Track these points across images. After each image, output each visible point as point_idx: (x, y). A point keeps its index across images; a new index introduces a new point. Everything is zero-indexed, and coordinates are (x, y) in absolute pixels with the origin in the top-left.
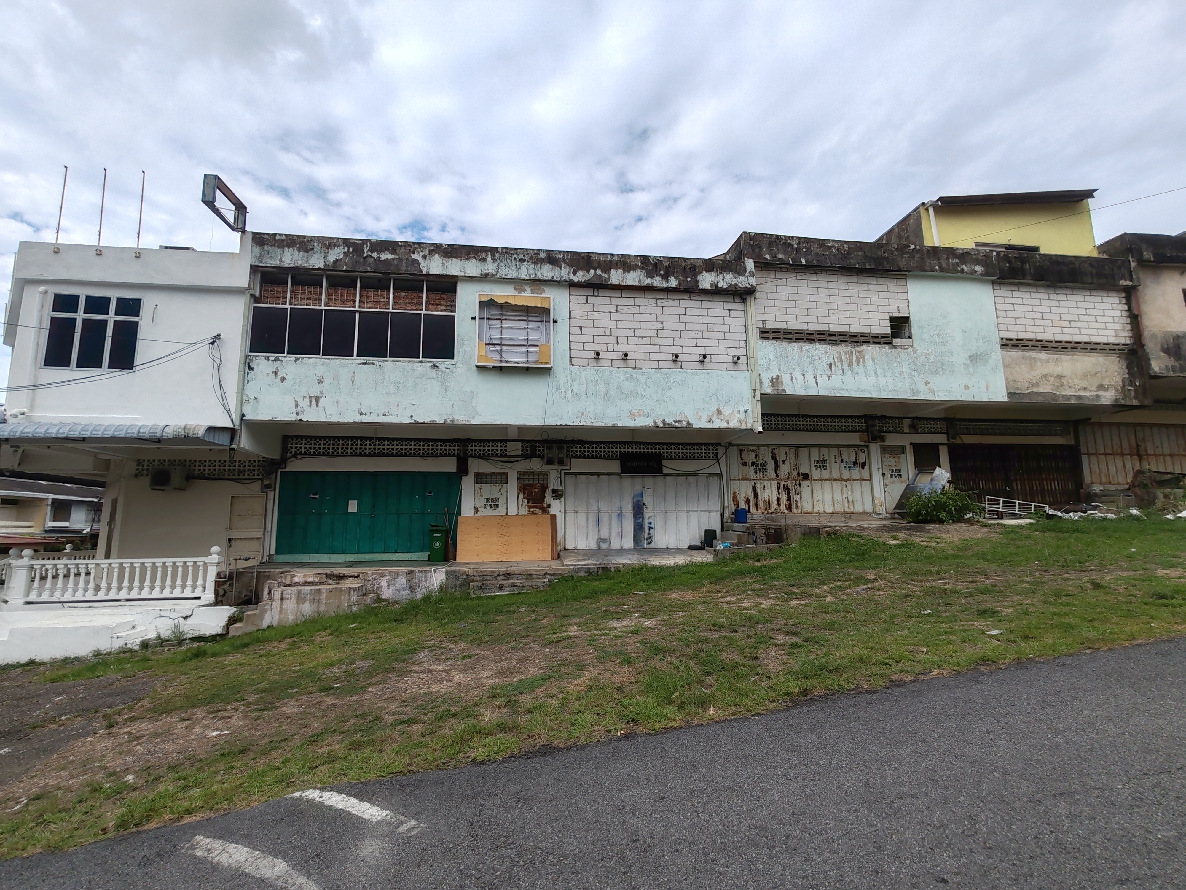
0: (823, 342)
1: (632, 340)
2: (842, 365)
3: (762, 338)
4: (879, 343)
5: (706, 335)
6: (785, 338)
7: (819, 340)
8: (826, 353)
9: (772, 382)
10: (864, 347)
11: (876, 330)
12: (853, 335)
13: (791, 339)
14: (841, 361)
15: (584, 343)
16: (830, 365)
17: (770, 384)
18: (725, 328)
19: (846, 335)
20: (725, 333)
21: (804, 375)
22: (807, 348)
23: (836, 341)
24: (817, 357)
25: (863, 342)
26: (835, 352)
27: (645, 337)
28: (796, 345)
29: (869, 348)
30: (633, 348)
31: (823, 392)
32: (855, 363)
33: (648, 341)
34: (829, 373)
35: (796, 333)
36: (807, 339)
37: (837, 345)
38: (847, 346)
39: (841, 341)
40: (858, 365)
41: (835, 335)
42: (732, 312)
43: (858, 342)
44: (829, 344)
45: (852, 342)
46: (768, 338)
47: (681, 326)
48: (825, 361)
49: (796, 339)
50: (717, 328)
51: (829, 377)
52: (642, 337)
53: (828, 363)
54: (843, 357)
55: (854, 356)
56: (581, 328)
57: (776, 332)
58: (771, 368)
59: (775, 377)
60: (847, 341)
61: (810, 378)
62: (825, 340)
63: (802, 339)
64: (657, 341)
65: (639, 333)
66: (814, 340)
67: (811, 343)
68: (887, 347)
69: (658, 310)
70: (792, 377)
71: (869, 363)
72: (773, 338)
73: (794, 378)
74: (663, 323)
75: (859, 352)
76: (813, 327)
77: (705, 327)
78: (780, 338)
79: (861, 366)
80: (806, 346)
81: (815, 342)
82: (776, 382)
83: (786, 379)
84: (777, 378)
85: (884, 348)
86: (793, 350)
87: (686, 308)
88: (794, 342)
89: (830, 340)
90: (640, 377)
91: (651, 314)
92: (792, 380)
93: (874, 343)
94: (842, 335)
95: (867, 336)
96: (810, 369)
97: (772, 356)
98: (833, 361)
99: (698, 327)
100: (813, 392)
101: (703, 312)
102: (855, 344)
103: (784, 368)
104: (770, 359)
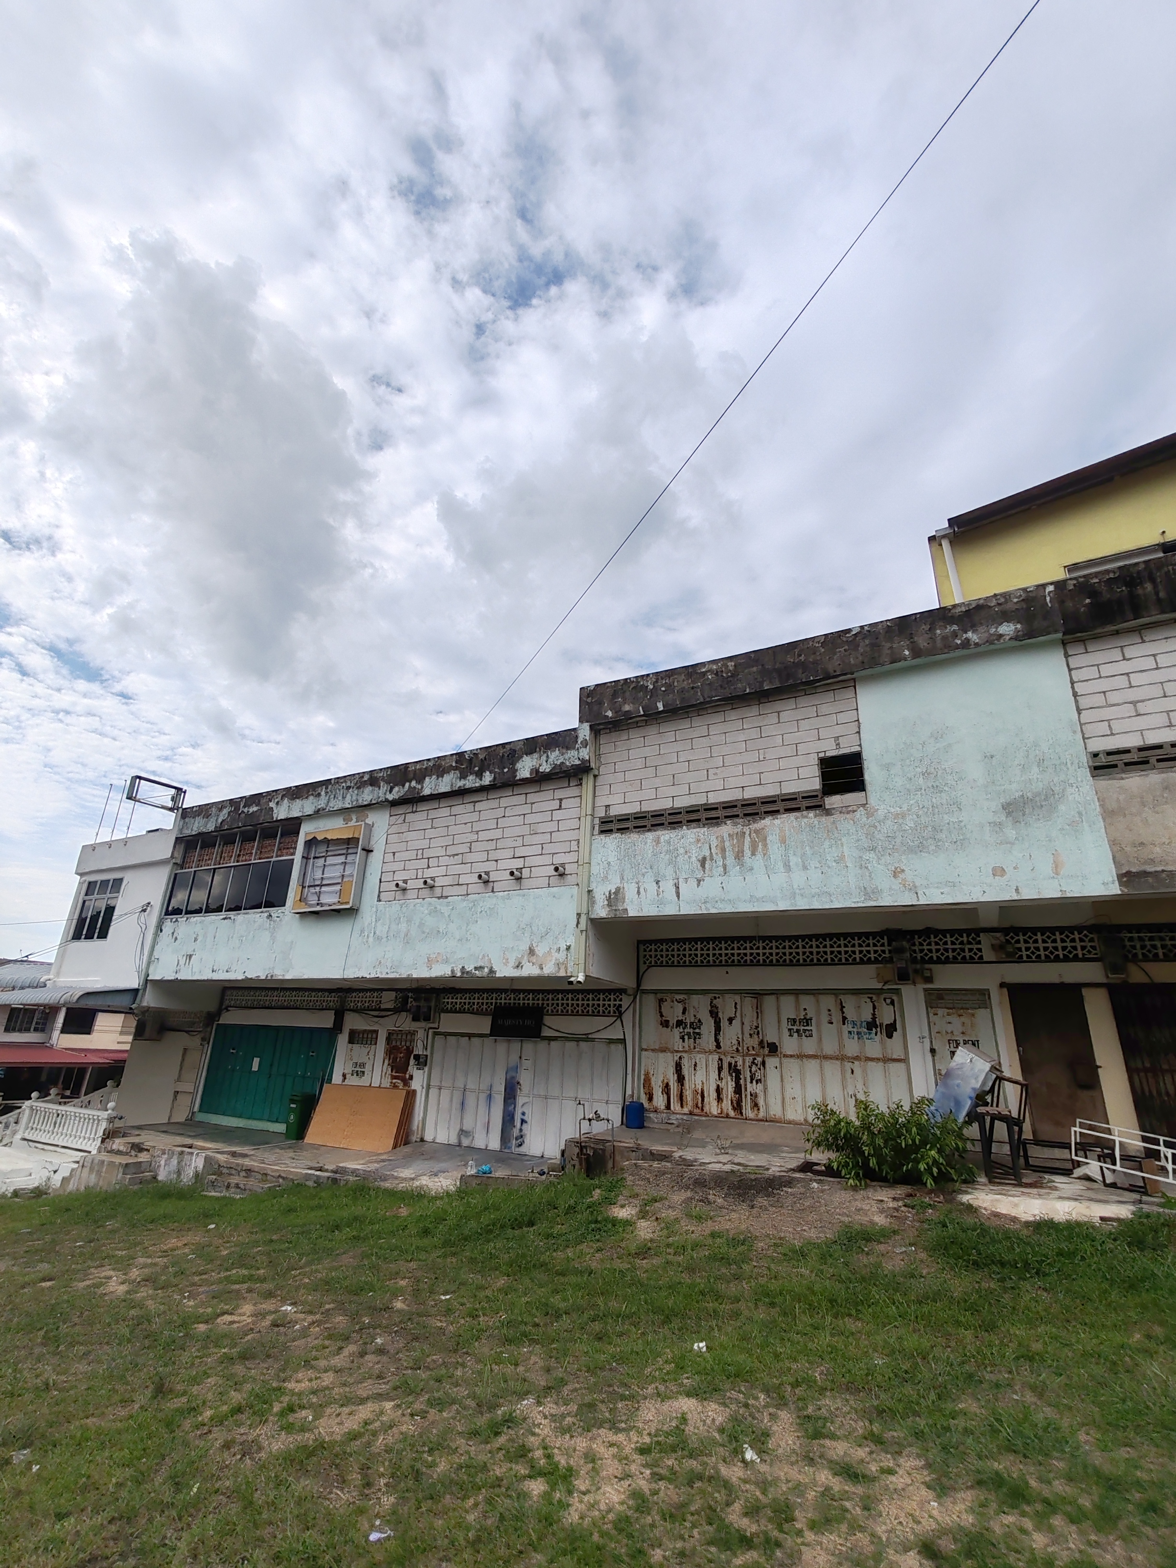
0: (694, 824)
1: (444, 861)
2: (724, 858)
3: (602, 832)
4: (797, 809)
5: (528, 840)
6: (635, 827)
7: (688, 821)
8: (698, 841)
9: (609, 899)
10: (767, 821)
11: (790, 788)
12: (748, 804)
13: (645, 826)
14: (723, 850)
15: (394, 872)
16: (703, 862)
17: (606, 903)
18: (553, 826)
19: (735, 806)
20: (551, 833)
21: (657, 882)
22: (667, 837)
23: (718, 818)
24: (682, 851)
25: (766, 812)
26: (713, 838)
27: (457, 855)
28: (650, 836)
29: (777, 822)
30: (442, 871)
31: (687, 909)
32: (747, 852)
33: (458, 859)
34: (699, 876)
35: (652, 816)
36: (670, 823)
37: (718, 825)
38: (736, 824)
39: (726, 817)
40: (753, 854)
41: (717, 808)
42: (564, 802)
43: (757, 814)
44: (704, 826)
45: (745, 815)
46: (611, 831)
47: (498, 834)
48: (695, 855)
49: (652, 826)
50: (542, 828)
51: (699, 881)
52: (454, 855)
53: (700, 857)
54: (727, 844)
55: (747, 839)
56: (394, 853)
57: (624, 819)
58: (610, 877)
59: (613, 891)
60: (737, 816)
61: (668, 887)
62: (699, 820)
63: (663, 824)
64: (470, 857)
65: (452, 850)
66: (681, 822)
67: (674, 828)
68: (811, 814)
69: (475, 817)
70: (639, 888)
71: (775, 848)
72: (619, 830)
73: (642, 890)
74: (477, 832)
75: (757, 832)
76: (683, 802)
77: (526, 830)
78: (628, 828)
79: (759, 856)
80: (665, 835)
81: (682, 827)
82: (615, 897)
83: (630, 891)
84: (618, 890)
85: (806, 817)
86: (646, 843)
87: (505, 808)
88: (649, 830)
89: (707, 819)
90: (446, 910)
91: (466, 824)
92: (639, 893)
93: (788, 810)
94: (729, 806)
95: (775, 801)
96: (669, 872)
97: (612, 859)
98: (707, 854)
99: (518, 831)
100: (670, 910)
101: (526, 809)
102: (749, 818)
103: (628, 874)
104: (609, 864)
